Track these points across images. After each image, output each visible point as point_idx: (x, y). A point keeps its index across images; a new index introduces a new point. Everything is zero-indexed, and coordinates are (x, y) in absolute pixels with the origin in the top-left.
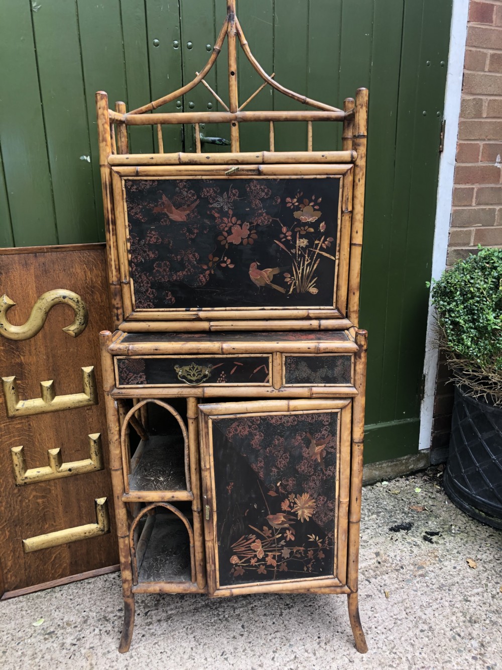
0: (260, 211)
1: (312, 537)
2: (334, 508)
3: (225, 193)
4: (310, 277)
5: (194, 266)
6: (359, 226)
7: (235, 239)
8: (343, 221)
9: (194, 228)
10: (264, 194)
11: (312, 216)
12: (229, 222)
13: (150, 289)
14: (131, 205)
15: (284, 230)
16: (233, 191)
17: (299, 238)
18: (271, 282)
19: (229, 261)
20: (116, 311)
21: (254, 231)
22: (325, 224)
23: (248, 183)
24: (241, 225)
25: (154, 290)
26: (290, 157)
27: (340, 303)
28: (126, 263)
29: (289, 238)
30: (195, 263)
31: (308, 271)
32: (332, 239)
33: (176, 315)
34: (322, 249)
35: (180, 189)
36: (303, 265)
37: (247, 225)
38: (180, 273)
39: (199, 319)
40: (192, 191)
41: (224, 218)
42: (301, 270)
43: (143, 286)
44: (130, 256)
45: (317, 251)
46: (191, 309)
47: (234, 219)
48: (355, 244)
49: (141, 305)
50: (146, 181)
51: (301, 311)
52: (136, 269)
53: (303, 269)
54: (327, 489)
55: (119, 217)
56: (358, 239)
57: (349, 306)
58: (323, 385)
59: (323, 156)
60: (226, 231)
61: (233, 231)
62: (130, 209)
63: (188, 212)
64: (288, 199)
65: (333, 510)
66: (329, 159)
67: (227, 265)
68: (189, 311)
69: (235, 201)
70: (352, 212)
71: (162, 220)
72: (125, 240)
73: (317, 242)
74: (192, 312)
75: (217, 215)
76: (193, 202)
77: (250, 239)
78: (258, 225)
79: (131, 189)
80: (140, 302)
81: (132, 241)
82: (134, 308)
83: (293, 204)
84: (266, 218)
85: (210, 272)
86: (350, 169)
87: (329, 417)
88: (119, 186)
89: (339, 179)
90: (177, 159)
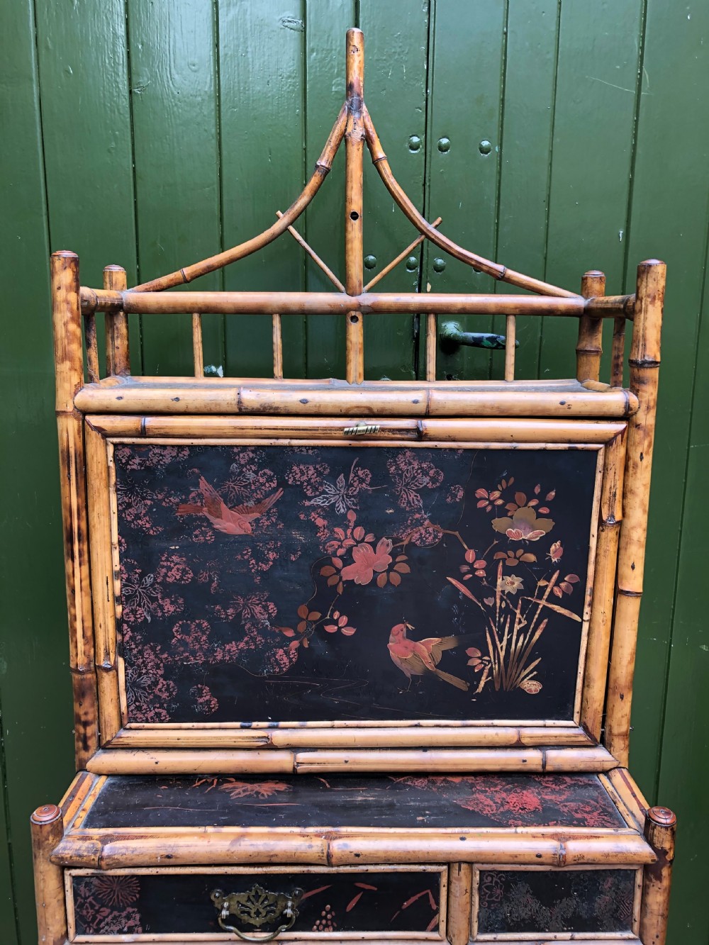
0: (417, 516)
3: (342, 476)
4: (522, 658)
5: (263, 632)
6: (636, 553)
7: (358, 573)
8: (602, 541)
9: (269, 550)
10: (426, 479)
11: (533, 528)
12: (346, 538)
13: (161, 680)
14: (126, 500)
15: (470, 555)
16: (360, 473)
17: (504, 574)
18: (436, 667)
19: (344, 620)
20: (82, 730)
21: (404, 558)
22: (561, 545)
23: (394, 457)
24: (374, 545)
25: (172, 684)
26: (489, 404)
27: (590, 713)
28: (111, 624)
29: (481, 573)
30: (268, 623)
31: (520, 644)
32: (576, 579)
33: (220, 738)
34: (552, 598)
35: (242, 466)
36: (511, 631)
37: (386, 545)
38: (232, 646)
39: (271, 747)
40: (267, 471)
41: (336, 529)
42: (504, 643)
43: (147, 673)
44: (119, 609)
45: (543, 603)
46: (254, 724)
47: (359, 532)
48: (627, 593)
49: (140, 715)
50: (164, 447)
51: (504, 729)
52: (131, 637)
53: (509, 641)
55: (97, 526)
56: (634, 581)
57: (609, 721)
58: (568, 935)
59: (562, 403)
60: (341, 557)
61: (355, 556)
62: (123, 508)
63: (257, 515)
64: (481, 492)
66: (575, 410)
67: (340, 629)
68: (249, 728)
69: (362, 494)
70: (620, 523)
71: (197, 532)
72: (108, 574)
73: (542, 583)
74: (257, 731)
75: (320, 522)
76: (267, 495)
77: (392, 574)
78: (411, 545)
79: (127, 463)
80: (139, 708)
81: (125, 576)
82: (125, 722)
83: (491, 503)
84: (431, 530)
85: (301, 643)
86: (622, 433)
88: (101, 457)
89: (596, 451)
90: (235, 402)
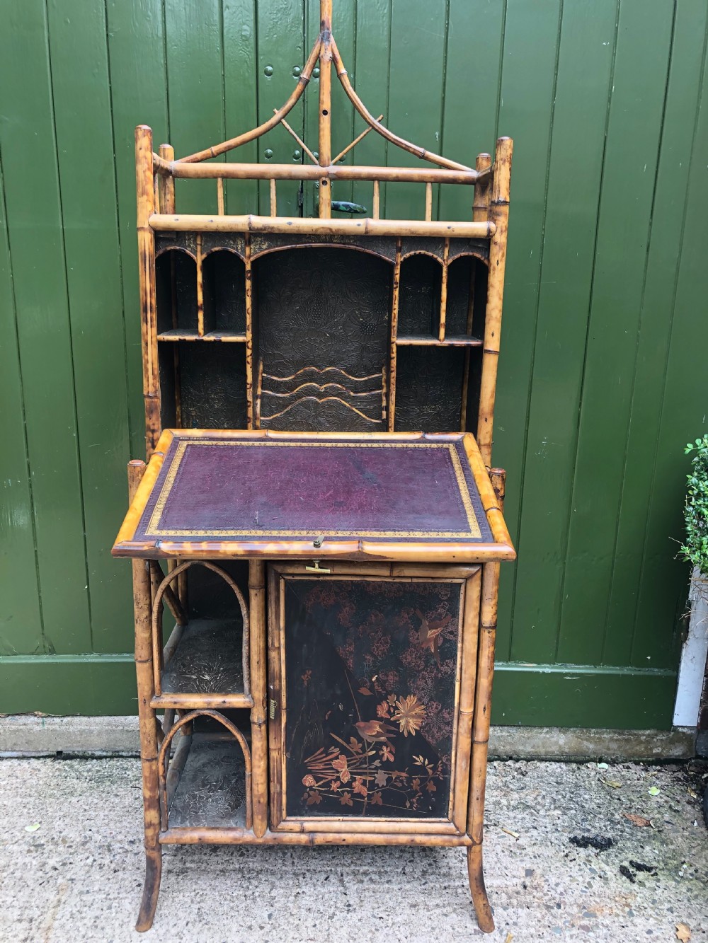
1: (420, 760)
2: (452, 720)
6: (496, 326)
20: (151, 435)
26: (404, 228)
48: (490, 352)
54: (443, 692)
56: (494, 344)
59: (449, 228)
65: (450, 724)
66: (457, 233)
87: (449, 589)
90: (247, 223)
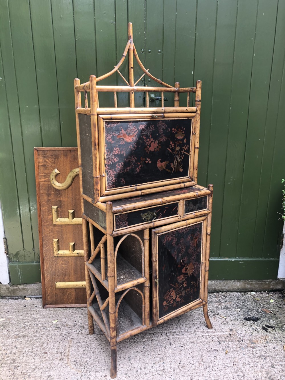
0: (162, 135)
3: (149, 127)
5: (134, 164)
7: (152, 149)
9: (135, 145)
10: (164, 127)
12: (150, 141)
16: (152, 126)
18: (165, 168)
19: (149, 159)
21: (160, 145)
23: (158, 122)
24: (154, 142)
30: (135, 162)
37: (157, 142)
38: (128, 168)
39: (137, 190)
41: (147, 139)
47: (152, 139)
60: (149, 145)
61: (151, 145)
63: (133, 137)
67: (148, 162)
68: (132, 186)
69: (152, 131)
75: (145, 138)
77: (158, 148)
84: (165, 138)
85: (141, 166)
